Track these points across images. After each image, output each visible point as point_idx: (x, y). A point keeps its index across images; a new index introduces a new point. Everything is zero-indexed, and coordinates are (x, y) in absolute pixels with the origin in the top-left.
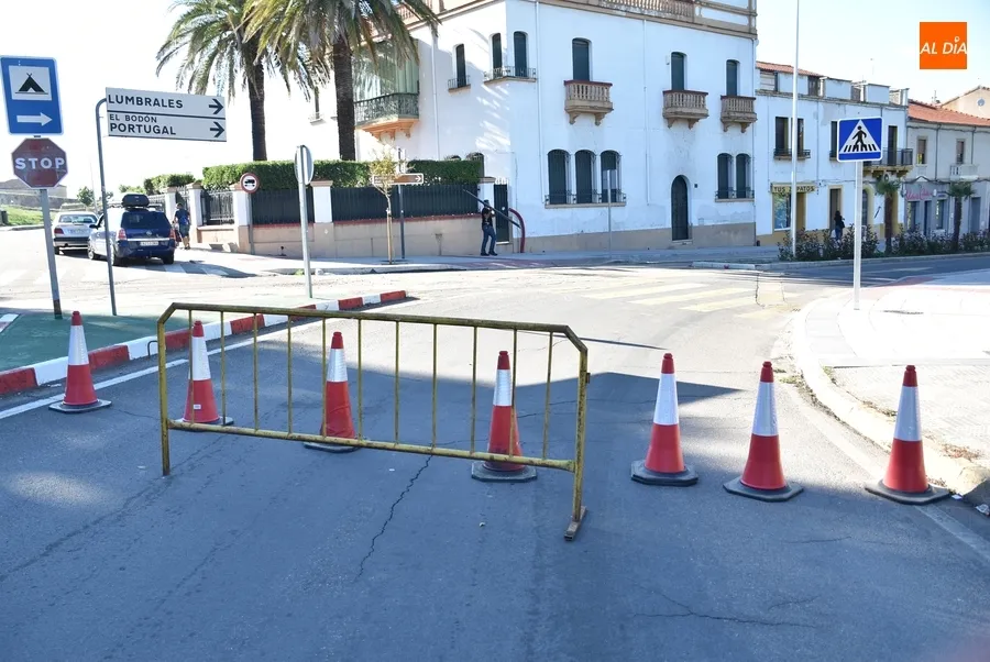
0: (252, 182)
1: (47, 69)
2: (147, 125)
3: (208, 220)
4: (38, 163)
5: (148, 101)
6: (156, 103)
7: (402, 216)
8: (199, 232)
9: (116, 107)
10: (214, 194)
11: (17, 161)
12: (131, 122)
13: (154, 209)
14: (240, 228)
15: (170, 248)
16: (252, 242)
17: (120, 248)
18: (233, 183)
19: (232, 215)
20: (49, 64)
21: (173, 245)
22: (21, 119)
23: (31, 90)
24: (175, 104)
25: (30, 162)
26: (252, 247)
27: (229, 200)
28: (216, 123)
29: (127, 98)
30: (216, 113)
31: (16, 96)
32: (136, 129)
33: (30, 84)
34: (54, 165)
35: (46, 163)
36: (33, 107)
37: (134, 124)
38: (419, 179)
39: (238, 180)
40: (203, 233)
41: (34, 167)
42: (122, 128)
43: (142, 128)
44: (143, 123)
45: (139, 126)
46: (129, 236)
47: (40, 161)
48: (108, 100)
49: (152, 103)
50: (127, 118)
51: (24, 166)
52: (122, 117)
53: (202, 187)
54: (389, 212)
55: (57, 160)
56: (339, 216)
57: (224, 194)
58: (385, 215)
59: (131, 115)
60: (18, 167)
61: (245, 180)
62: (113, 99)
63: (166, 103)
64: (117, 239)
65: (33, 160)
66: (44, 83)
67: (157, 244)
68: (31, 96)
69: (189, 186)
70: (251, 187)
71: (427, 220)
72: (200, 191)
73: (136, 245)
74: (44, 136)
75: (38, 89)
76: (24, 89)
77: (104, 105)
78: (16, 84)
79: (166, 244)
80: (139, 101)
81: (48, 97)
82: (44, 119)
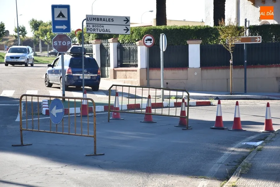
0: (150, 40)
1: (67, 9)
2: (100, 28)
3: (121, 63)
4: (61, 43)
5: (101, 19)
6: (104, 20)
7: (245, 65)
8: (115, 72)
9: (90, 22)
10: (126, 47)
11: (55, 42)
12: (94, 28)
13: (88, 56)
14: (141, 69)
15: (97, 81)
16: (148, 79)
17: (68, 79)
18: (138, 40)
19: (137, 61)
20: (68, 7)
21: (98, 79)
22: (57, 27)
23: (61, 17)
24: (111, 20)
25: (59, 43)
26: (148, 83)
27: (136, 51)
28: (126, 27)
29: (93, 18)
30: (126, 23)
31: (56, 19)
32: (96, 30)
33: (61, 15)
34: (67, 44)
35: (64, 43)
36: (61, 23)
37: (96, 28)
38: (259, 39)
39: (141, 38)
40: (117, 72)
41: (60, 45)
42: (91, 30)
43: (98, 30)
44: (99, 28)
45: (97, 29)
46: (73, 73)
47: (62, 42)
48: (87, 19)
49: (102, 20)
50: (93, 26)
51: (57, 44)
52: (91, 26)
53: (119, 41)
54: (231, 62)
55: (68, 42)
56: (205, 63)
57: (132, 47)
58: (228, 64)
59: (94, 25)
60: (54, 44)
61: (146, 38)
62: (89, 19)
63: (108, 20)
64: (67, 74)
65: (60, 42)
66: (65, 14)
67: (89, 78)
68: (61, 19)
69: (110, 40)
70: (149, 44)
71: (270, 67)
72: (116, 44)
73: (77, 79)
74: (64, 33)
75: (63, 16)
76: (59, 16)
77: (85, 21)
78: (56, 15)
79: (95, 78)
80: (98, 20)
81: (66, 19)
82: (64, 27)
